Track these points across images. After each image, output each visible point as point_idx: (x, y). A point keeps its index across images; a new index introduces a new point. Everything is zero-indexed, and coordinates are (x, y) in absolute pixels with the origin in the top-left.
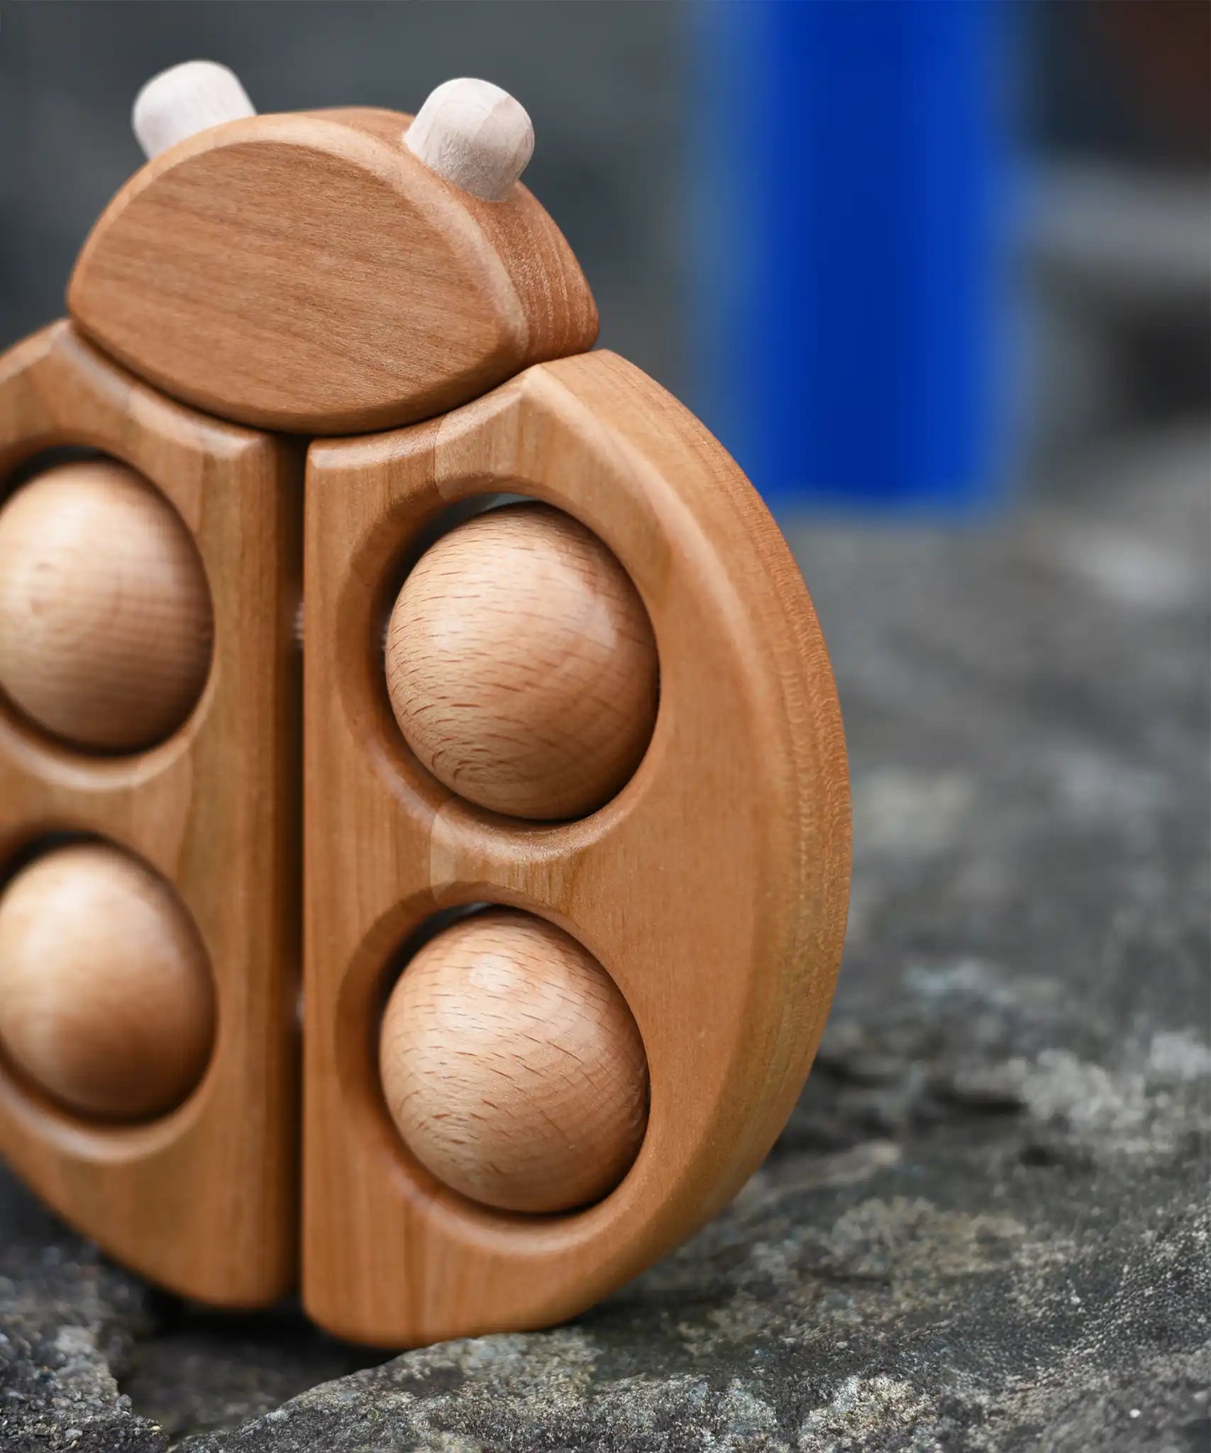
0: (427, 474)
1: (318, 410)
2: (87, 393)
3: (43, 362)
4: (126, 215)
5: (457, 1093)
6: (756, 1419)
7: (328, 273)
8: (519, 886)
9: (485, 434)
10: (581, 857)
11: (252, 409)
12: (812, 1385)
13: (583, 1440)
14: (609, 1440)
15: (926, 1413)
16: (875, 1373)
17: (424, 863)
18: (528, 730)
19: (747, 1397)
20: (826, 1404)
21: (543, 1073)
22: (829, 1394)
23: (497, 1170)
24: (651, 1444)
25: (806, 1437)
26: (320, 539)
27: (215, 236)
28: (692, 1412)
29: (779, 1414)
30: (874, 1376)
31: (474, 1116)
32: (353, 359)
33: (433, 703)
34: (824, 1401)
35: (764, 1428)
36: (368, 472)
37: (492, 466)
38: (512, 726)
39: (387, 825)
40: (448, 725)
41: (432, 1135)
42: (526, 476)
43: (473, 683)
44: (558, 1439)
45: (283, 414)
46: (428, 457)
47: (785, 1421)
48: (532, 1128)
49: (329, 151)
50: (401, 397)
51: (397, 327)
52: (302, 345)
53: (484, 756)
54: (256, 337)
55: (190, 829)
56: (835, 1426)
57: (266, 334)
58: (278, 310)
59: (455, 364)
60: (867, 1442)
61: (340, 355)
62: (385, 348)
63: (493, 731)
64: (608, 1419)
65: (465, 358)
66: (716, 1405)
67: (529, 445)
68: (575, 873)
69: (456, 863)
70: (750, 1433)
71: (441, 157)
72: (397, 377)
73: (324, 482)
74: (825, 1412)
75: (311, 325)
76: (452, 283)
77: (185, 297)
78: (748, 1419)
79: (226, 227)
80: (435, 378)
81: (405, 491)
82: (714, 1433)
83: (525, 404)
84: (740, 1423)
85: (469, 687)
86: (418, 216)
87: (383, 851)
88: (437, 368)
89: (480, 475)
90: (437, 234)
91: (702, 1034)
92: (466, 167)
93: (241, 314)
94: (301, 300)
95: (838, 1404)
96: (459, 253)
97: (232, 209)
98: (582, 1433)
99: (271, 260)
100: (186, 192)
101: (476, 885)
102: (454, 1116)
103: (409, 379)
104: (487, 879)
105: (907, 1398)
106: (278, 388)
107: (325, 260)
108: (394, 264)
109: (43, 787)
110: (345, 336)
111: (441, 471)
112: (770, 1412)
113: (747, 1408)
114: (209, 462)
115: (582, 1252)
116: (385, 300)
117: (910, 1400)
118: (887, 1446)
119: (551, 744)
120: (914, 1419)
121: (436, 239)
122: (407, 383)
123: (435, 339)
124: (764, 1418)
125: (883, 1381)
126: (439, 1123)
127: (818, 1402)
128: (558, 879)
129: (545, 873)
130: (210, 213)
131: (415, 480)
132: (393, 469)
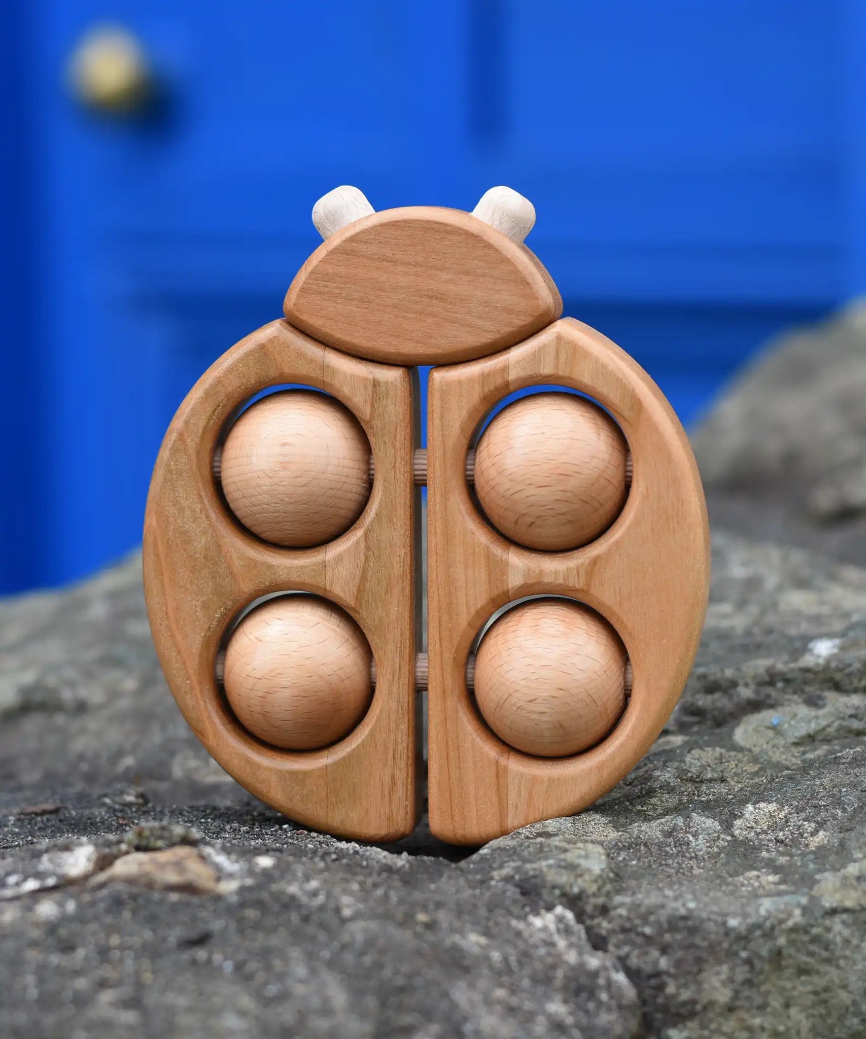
0: (504, 378)
1: (440, 351)
2: (300, 355)
3: (271, 341)
4: (323, 261)
5: (542, 686)
6: (711, 827)
7: (445, 282)
8: (560, 580)
9: (536, 356)
10: (595, 561)
11: (400, 354)
12: (729, 811)
13: (634, 846)
14: (646, 845)
15: (790, 813)
16: (758, 802)
17: (505, 577)
18: (576, 496)
19: (703, 819)
20: (740, 817)
21: (586, 670)
22: (741, 813)
23: (562, 727)
24: (666, 844)
25: (737, 832)
26: (442, 417)
27: (378, 269)
28: (679, 828)
29: (721, 824)
30: (757, 803)
31: (552, 697)
32: (461, 324)
33: (525, 487)
34: (740, 816)
35: (715, 831)
36: (470, 380)
37: (541, 370)
38: (569, 494)
39: (483, 560)
40: (532, 499)
41: (526, 712)
42: (560, 373)
43: (547, 475)
44: (624, 846)
45: (421, 355)
46: (505, 369)
47: (724, 827)
48: (581, 700)
49: (447, 222)
50: (489, 341)
51: (486, 306)
52: (430, 320)
53: (552, 512)
54: (405, 317)
55: (363, 578)
56: (749, 825)
57: (409, 315)
58: (416, 303)
59: (520, 322)
60: (769, 829)
61: (453, 322)
62: (480, 317)
63: (557, 498)
64: (641, 836)
65: (524, 318)
66: (689, 824)
67: (562, 358)
68: (592, 570)
69: (524, 574)
70: (709, 834)
71: (501, 223)
72: (487, 331)
73: (444, 388)
74: (742, 820)
75: (435, 309)
76: (517, 282)
77: (361, 300)
78: (707, 828)
79: (385, 263)
80: (508, 329)
81: (492, 387)
82: (693, 836)
83: (559, 338)
84: (704, 830)
85: (546, 477)
86: (497, 251)
87: (481, 573)
88: (510, 324)
89: (535, 375)
90: (508, 259)
91: (665, 641)
92: (513, 228)
93: (395, 307)
94: (430, 297)
95: (747, 815)
96: (520, 268)
97: (389, 253)
98: (633, 843)
99: (413, 278)
100: (362, 247)
101: (536, 583)
102: (541, 698)
103: (493, 331)
104: (542, 580)
105: (778, 809)
106: (417, 342)
107: (445, 276)
108: (484, 275)
109: (270, 567)
110: (456, 313)
111: (513, 375)
112: (717, 824)
113: (705, 823)
114: (376, 384)
115: (600, 767)
116: (478, 293)
117: (781, 809)
118: (778, 829)
119: (586, 502)
120: (785, 817)
121: (506, 261)
122: (492, 333)
123: (509, 311)
124: (714, 827)
125: (762, 805)
126: (531, 704)
127: (736, 817)
128: (583, 573)
129: (575, 572)
130: (376, 257)
131: (499, 381)
132: (484, 377)
